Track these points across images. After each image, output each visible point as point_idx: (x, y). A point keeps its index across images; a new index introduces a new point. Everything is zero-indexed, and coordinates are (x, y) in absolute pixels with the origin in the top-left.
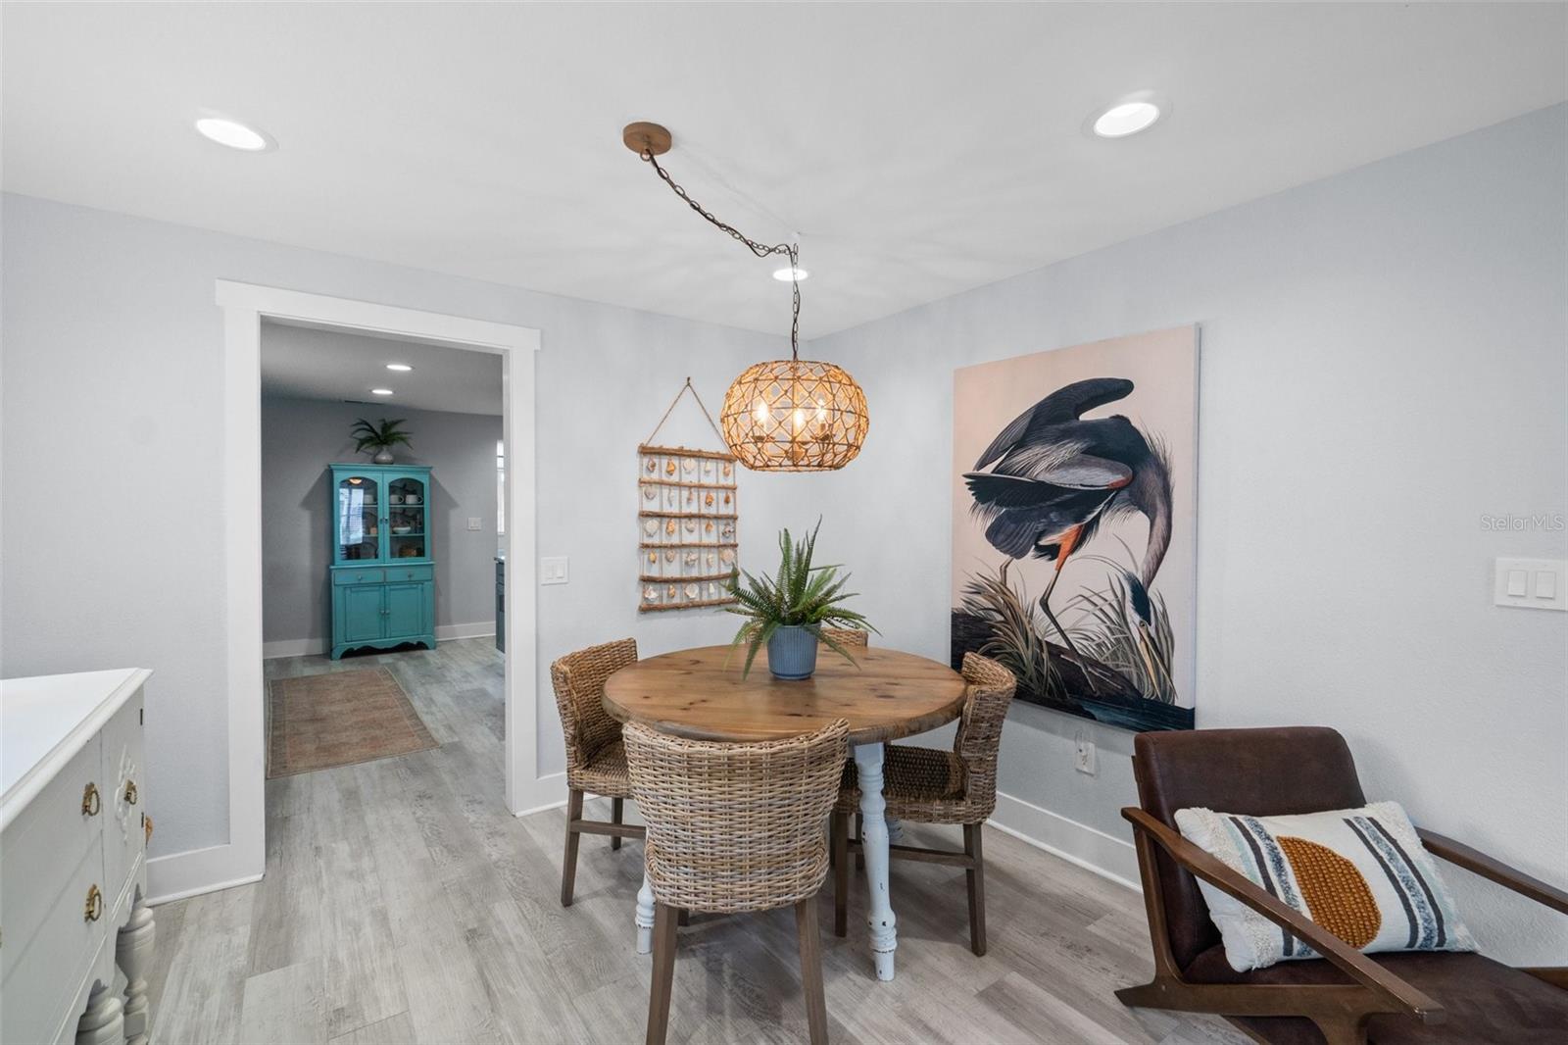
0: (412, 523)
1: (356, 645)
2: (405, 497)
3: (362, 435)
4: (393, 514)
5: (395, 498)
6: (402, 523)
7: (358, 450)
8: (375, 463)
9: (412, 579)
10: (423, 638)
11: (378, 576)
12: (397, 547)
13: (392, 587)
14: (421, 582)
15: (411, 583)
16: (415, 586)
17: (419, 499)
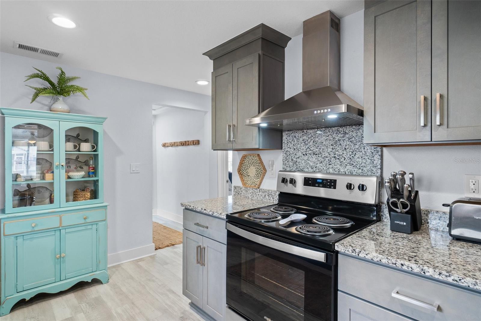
0: (86, 168)
1: (28, 295)
2: (79, 145)
3: (39, 83)
4: (68, 160)
5: (70, 146)
6: (76, 168)
7: (33, 100)
8: (51, 111)
9: (88, 220)
10: (97, 275)
11: (54, 222)
12: (71, 190)
13: (67, 230)
14: (96, 223)
15: (86, 224)
16: (90, 227)
17: (93, 147)
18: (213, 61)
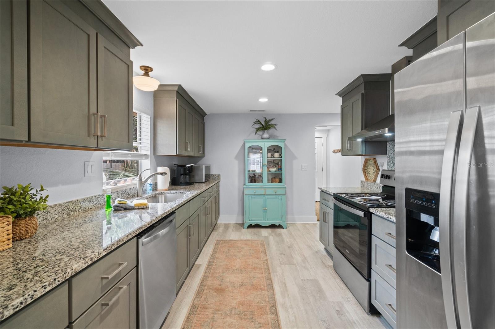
0: (277, 166)
1: (253, 223)
2: (274, 154)
3: (257, 126)
4: (269, 162)
5: (270, 155)
6: (273, 166)
7: (256, 133)
8: (262, 138)
9: (277, 194)
10: (281, 223)
11: (262, 192)
12: (270, 178)
13: (268, 197)
14: (280, 195)
15: (276, 195)
16: (278, 197)
17: (280, 155)
18: (342, 98)
